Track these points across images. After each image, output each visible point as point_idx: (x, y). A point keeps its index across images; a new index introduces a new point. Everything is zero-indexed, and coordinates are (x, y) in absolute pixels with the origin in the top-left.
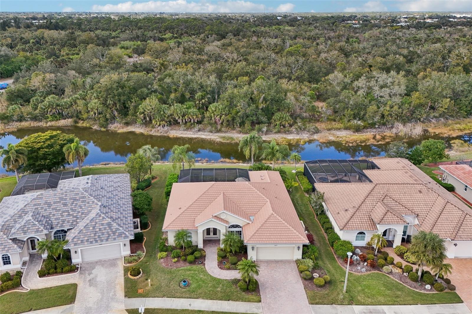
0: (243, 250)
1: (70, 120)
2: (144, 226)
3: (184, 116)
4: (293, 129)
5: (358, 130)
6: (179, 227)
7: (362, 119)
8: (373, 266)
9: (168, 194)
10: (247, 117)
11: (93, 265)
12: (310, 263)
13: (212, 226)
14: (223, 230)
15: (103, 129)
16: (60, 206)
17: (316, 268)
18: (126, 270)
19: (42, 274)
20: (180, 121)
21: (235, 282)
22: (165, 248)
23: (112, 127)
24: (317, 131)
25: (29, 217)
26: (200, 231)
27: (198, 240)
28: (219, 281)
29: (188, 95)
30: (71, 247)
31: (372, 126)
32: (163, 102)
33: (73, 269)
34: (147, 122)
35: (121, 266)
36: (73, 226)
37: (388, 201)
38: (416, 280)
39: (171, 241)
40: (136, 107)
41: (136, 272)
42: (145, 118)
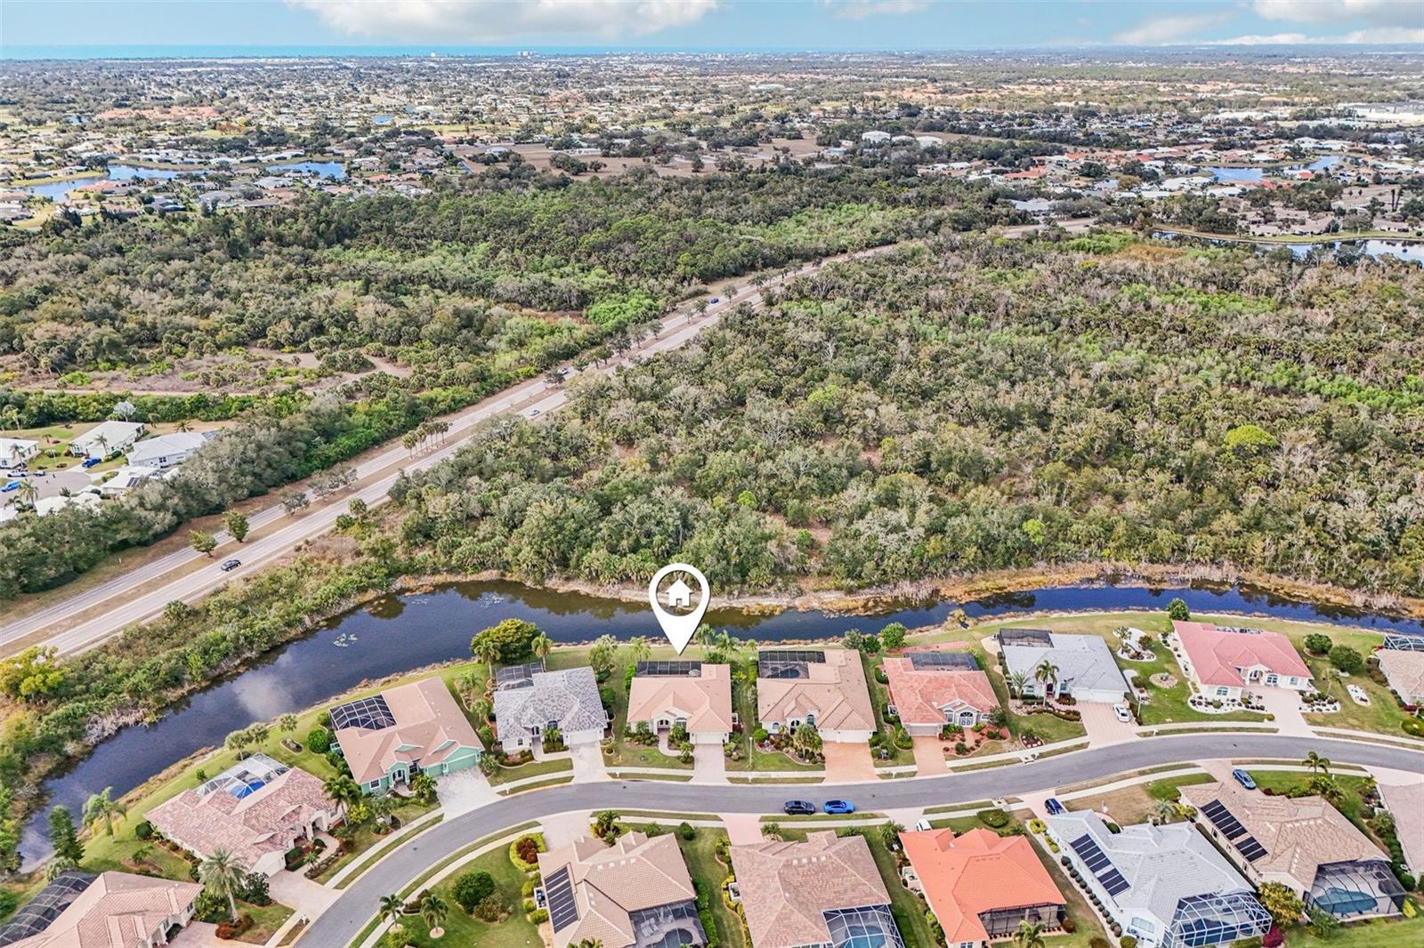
0: (686, 736)
1: (495, 572)
2: (611, 717)
3: (639, 571)
4: (771, 590)
5: (850, 591)
6: (640, 719)
7: (859, 576)
8: (778, 747)
9: (628, 687)
10: (717, 575)
11: (578, 747)
12: (733, 745)
13: (664, 719)
14: (672, 723)
15: (539, 587)
16: (549, 702)
17: (737, 748)
18: (603, 750)
19: (546, 752)
20: (634, 578)
21: (679, 758)
22: (628, 734)
23: (551, 583)
24: (801, 593)
25: (531, 711)
26: (655, 722)
27: (654, 729)
28: (668, 757)
29: (644, 541)
30: (564, 734)
31: (870, 585)
32: (613, 550)
33: (566, 749)
34: (594, 578)
35: (599, 746)
36: (563, 716)
37: (801, 699)
38: (801, 756)
39: (634, 729)
40: (579, 558)
41: (610, 751)
42: (590, 572)
